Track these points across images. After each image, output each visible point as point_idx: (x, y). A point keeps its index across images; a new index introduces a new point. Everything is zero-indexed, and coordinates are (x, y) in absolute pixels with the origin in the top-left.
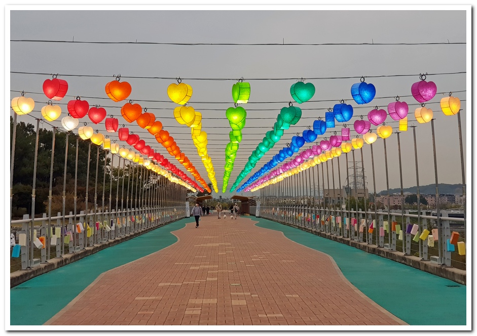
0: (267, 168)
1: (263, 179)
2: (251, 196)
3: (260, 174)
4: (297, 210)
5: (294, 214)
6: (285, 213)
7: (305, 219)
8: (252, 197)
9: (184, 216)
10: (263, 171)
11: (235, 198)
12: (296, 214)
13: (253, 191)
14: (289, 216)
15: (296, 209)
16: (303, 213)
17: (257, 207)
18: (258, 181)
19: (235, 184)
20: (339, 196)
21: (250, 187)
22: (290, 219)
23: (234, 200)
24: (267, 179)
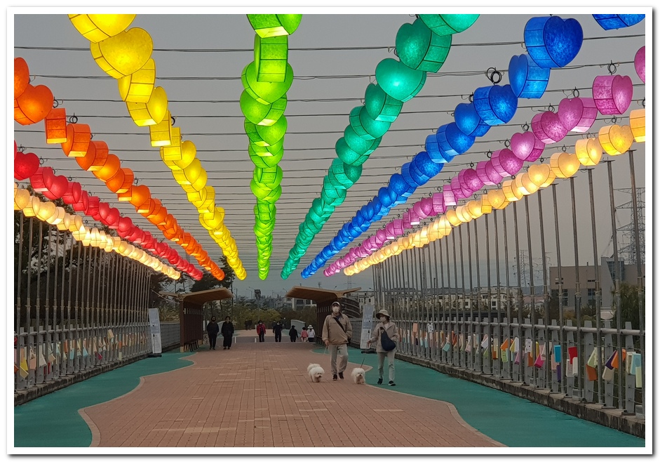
0: (400, 186)
1: (385, 231)
2: (345, 288)
3: (375, 213)
4: (496, 331)
5: (485, 343)
6: (454, 339)
7: (523, 361)
8: (348, 293)
9: (142, 352)
10: (386, 199)
11: (299, 294)
12: (491, 343)
13: (350, 272)
14: (469, 348)
15: (492, 328)
16: (516, 341)
17: (365, 320)
18: (368, 241)
19: (294, 250)
20: (592, 286)
21: (341, 260)
22: (470, 358)
23: (298, 302)
24: (399, 231)
